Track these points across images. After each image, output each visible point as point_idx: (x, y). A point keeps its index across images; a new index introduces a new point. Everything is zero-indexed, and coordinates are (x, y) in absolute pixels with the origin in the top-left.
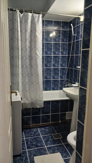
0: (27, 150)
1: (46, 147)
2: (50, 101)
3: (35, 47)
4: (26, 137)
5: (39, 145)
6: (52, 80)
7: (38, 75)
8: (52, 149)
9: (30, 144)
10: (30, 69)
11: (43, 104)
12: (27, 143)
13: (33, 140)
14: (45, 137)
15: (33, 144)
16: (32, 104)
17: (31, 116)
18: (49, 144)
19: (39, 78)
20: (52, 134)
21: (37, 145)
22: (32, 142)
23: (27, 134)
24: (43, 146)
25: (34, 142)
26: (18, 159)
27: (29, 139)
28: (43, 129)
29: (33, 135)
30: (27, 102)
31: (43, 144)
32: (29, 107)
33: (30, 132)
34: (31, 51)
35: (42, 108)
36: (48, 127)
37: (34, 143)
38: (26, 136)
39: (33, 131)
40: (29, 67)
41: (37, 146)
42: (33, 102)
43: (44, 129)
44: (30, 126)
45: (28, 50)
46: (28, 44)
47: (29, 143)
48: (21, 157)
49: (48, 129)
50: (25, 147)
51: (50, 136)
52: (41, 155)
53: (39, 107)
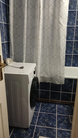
0: (36, 126)
1: (57, 129)
2: (73, 79)
3: (59, 14)
4: (41, 111)
5: (51, 124)
6: (73, 54)
7: (60, 48)
8: (63, 133)
9: (42, 120)
10: (52, 40)
11: (64, 81)
12: (39, 118)
13: (46, 116)
14: (60, 116)
15: (44, 121)
16: (51, 79)
17: (50, 91)
18: (61, 126)
19: (61, 51)
20: (70, 115)
21: (48, 123)
22: (44, 119)
23: (44, 108)
24: (53, 127)
25: (46, 118)
26: (24, 133)
27: (44, 114)
28: (61, 106)
29: (49, 111)
30: (46, 76)
31: (55, 124)
32: (48, 82)
33: (47, 107)
34: (54, 20)
35: (62, 85)
36: (68, 106)
37: (46, 120)
38: (41, 109)
39: (50, 107)
40: (50, 38)
41: (48, 125)
42: (53, 77)
43: (63, 107)
44: (49, 101)
45: (51, 18)
46: (51, 11)
47: (41, 118)
48: (27, 132)
49: (67, 108)
50: (35, 121)
51: (66, 116)
52: (47, 137)
53: (58, 83)
